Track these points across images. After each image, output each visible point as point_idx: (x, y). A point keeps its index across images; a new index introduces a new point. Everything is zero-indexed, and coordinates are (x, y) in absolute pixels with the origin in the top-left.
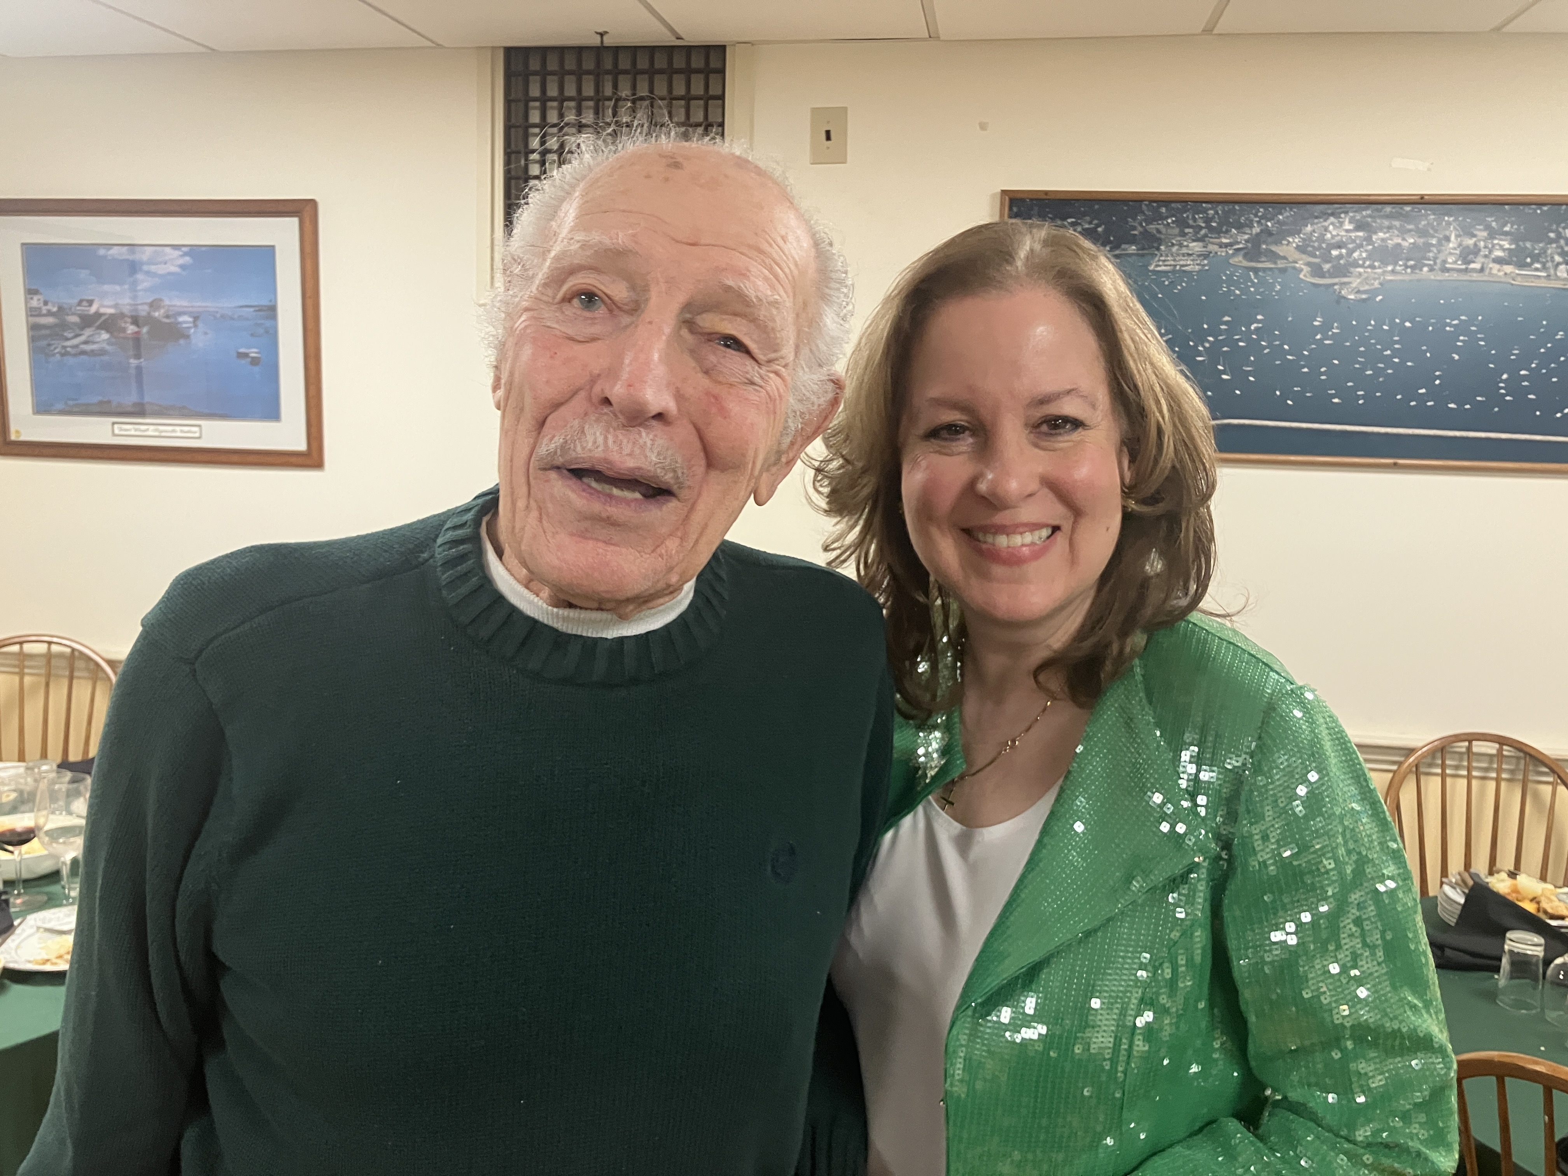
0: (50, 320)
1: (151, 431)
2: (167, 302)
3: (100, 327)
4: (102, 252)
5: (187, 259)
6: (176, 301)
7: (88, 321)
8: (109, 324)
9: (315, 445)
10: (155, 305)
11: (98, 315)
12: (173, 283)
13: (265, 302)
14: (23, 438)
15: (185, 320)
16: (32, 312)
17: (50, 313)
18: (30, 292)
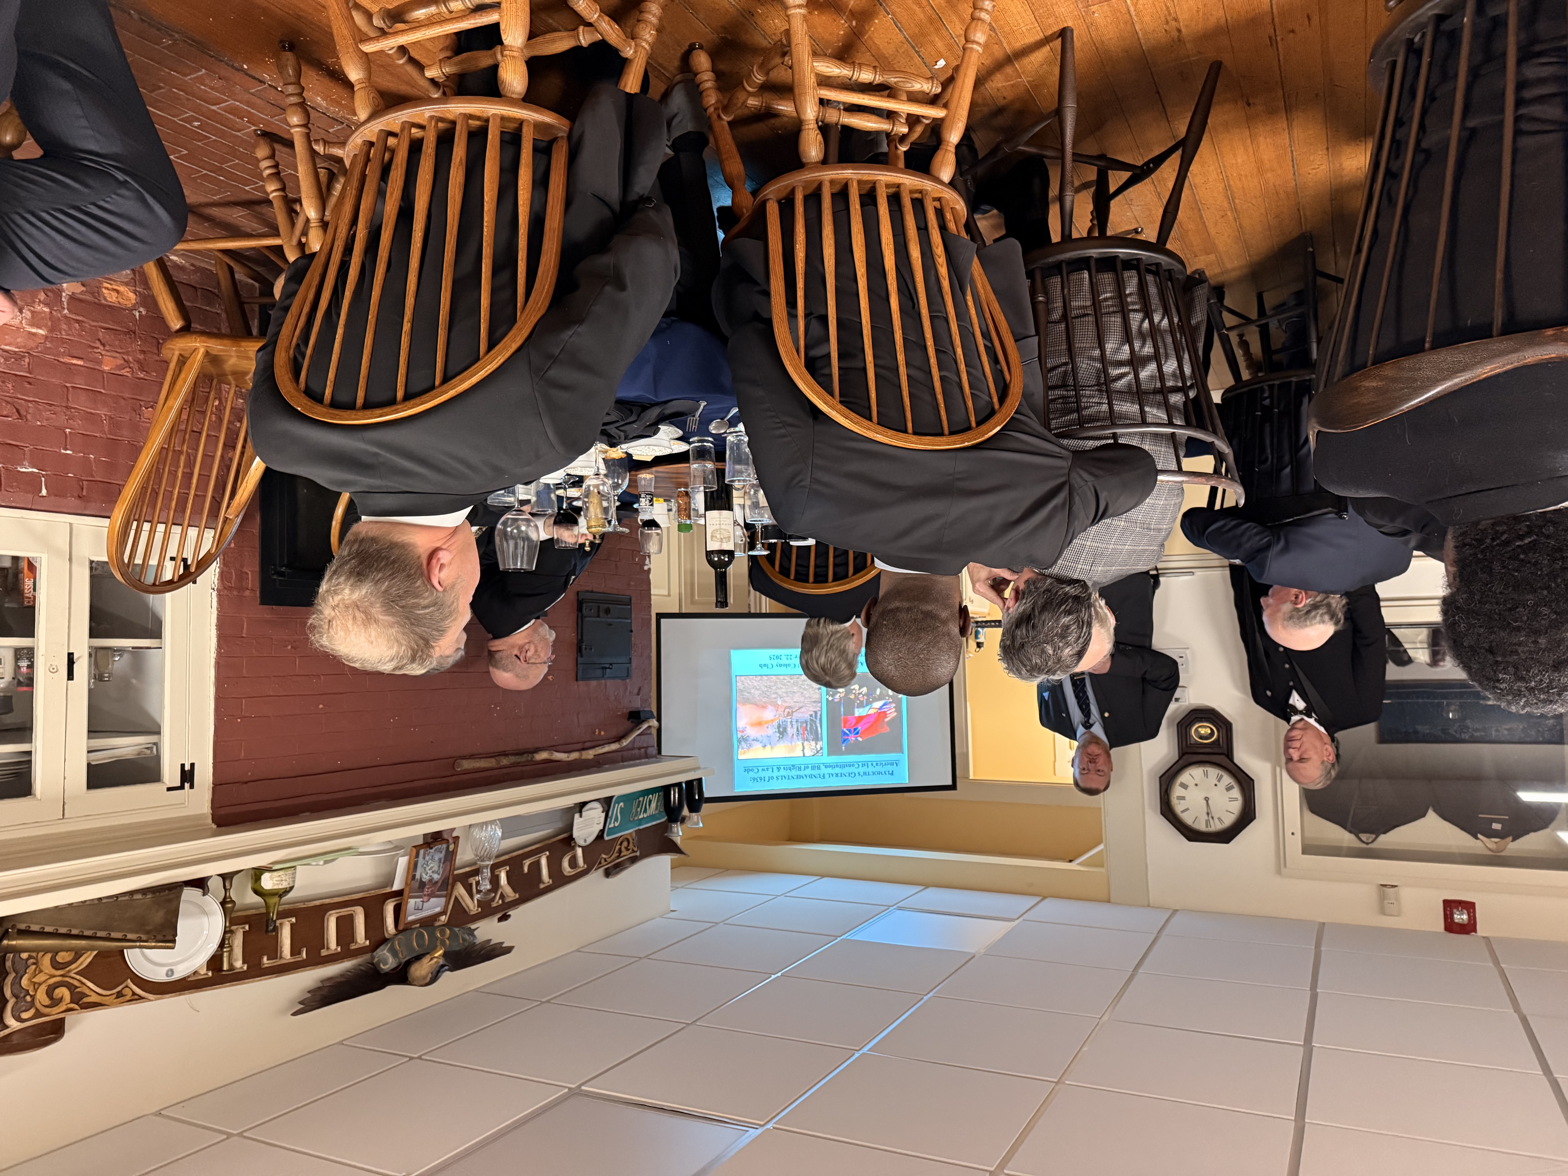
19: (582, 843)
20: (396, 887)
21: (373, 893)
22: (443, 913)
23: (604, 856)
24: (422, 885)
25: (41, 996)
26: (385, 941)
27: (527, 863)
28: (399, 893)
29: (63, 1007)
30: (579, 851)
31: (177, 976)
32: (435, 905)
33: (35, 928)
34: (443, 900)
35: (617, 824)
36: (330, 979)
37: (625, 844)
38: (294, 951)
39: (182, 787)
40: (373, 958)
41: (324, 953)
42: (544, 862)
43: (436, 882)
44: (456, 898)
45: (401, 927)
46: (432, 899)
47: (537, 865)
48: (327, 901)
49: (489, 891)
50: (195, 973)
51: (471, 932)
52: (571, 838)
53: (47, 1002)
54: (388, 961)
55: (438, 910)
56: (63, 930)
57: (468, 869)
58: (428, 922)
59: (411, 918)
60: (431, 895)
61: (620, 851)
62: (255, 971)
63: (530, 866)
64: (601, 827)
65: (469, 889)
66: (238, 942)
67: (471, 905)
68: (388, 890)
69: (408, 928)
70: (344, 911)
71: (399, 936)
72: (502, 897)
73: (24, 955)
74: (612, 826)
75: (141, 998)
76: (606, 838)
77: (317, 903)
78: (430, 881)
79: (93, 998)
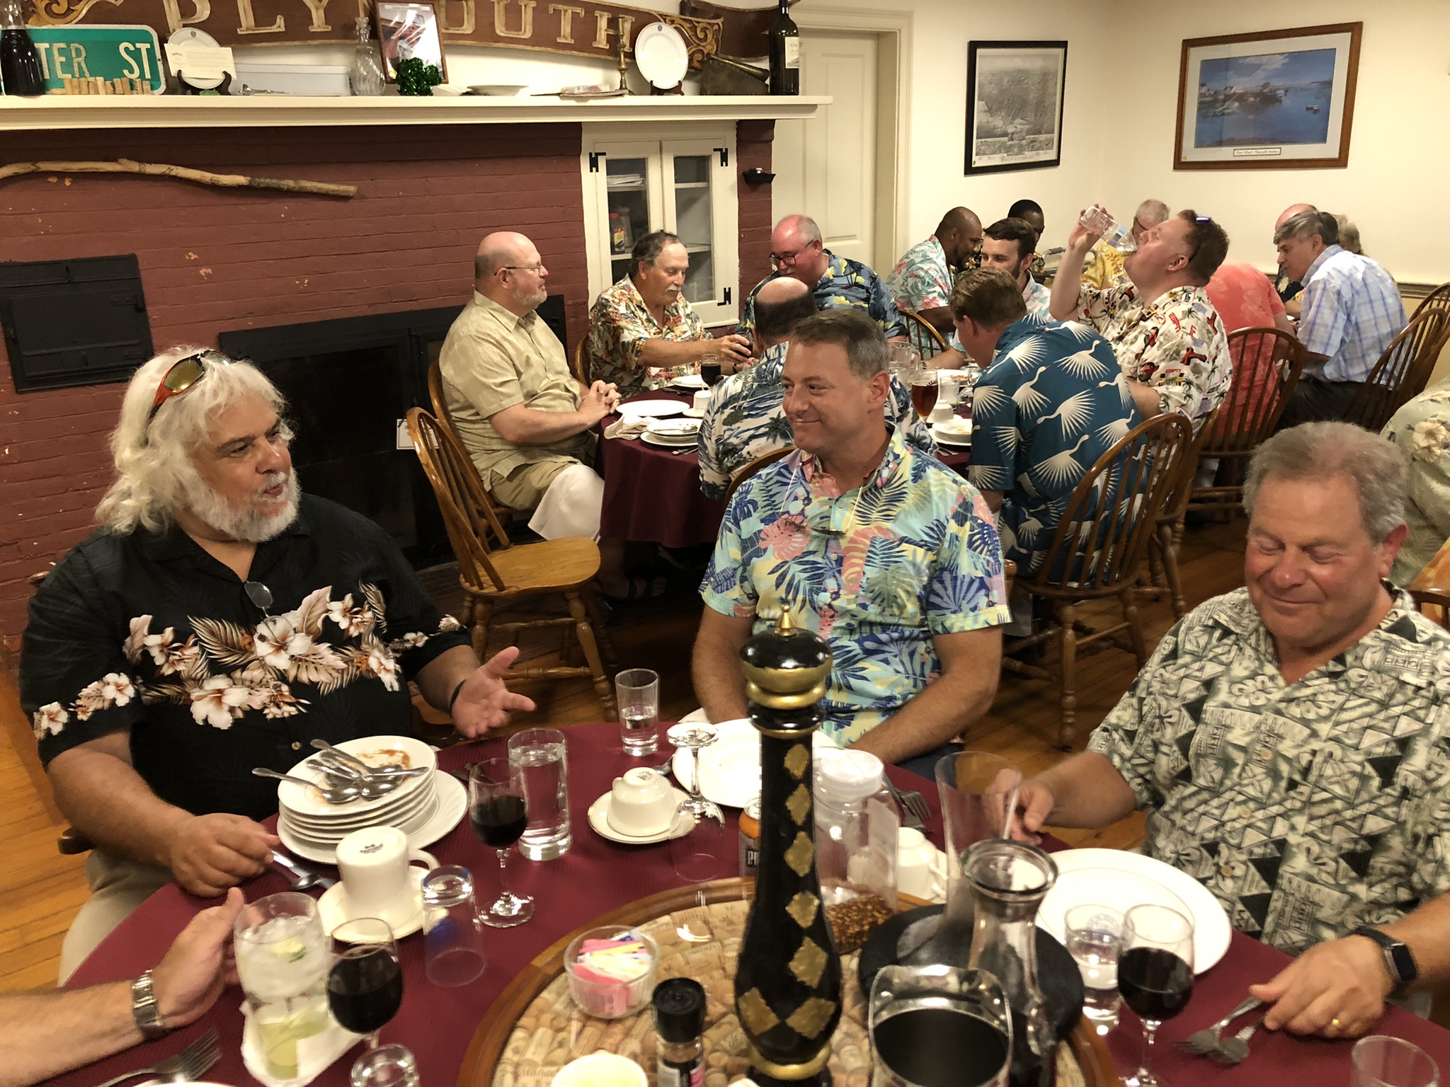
0: (1210, 99)
1: (1254, 152)
2: (1272, 84)
3: (1235, 100)
4: (1241, 61)
5: (1287, 60)
6: (1276, 83)
7: (1228, 98)
8: (1240, 98)
9: (1343, 155)
10: (1266, 86)
11: (1235, 93)
12: (1279, 73)
13: (1325, 78)
14: (1189, 159)
15: (1281, 92)
16: (1201, 95)
17: (1210, 95)
18: (1202, 85)
39: (597, 154)
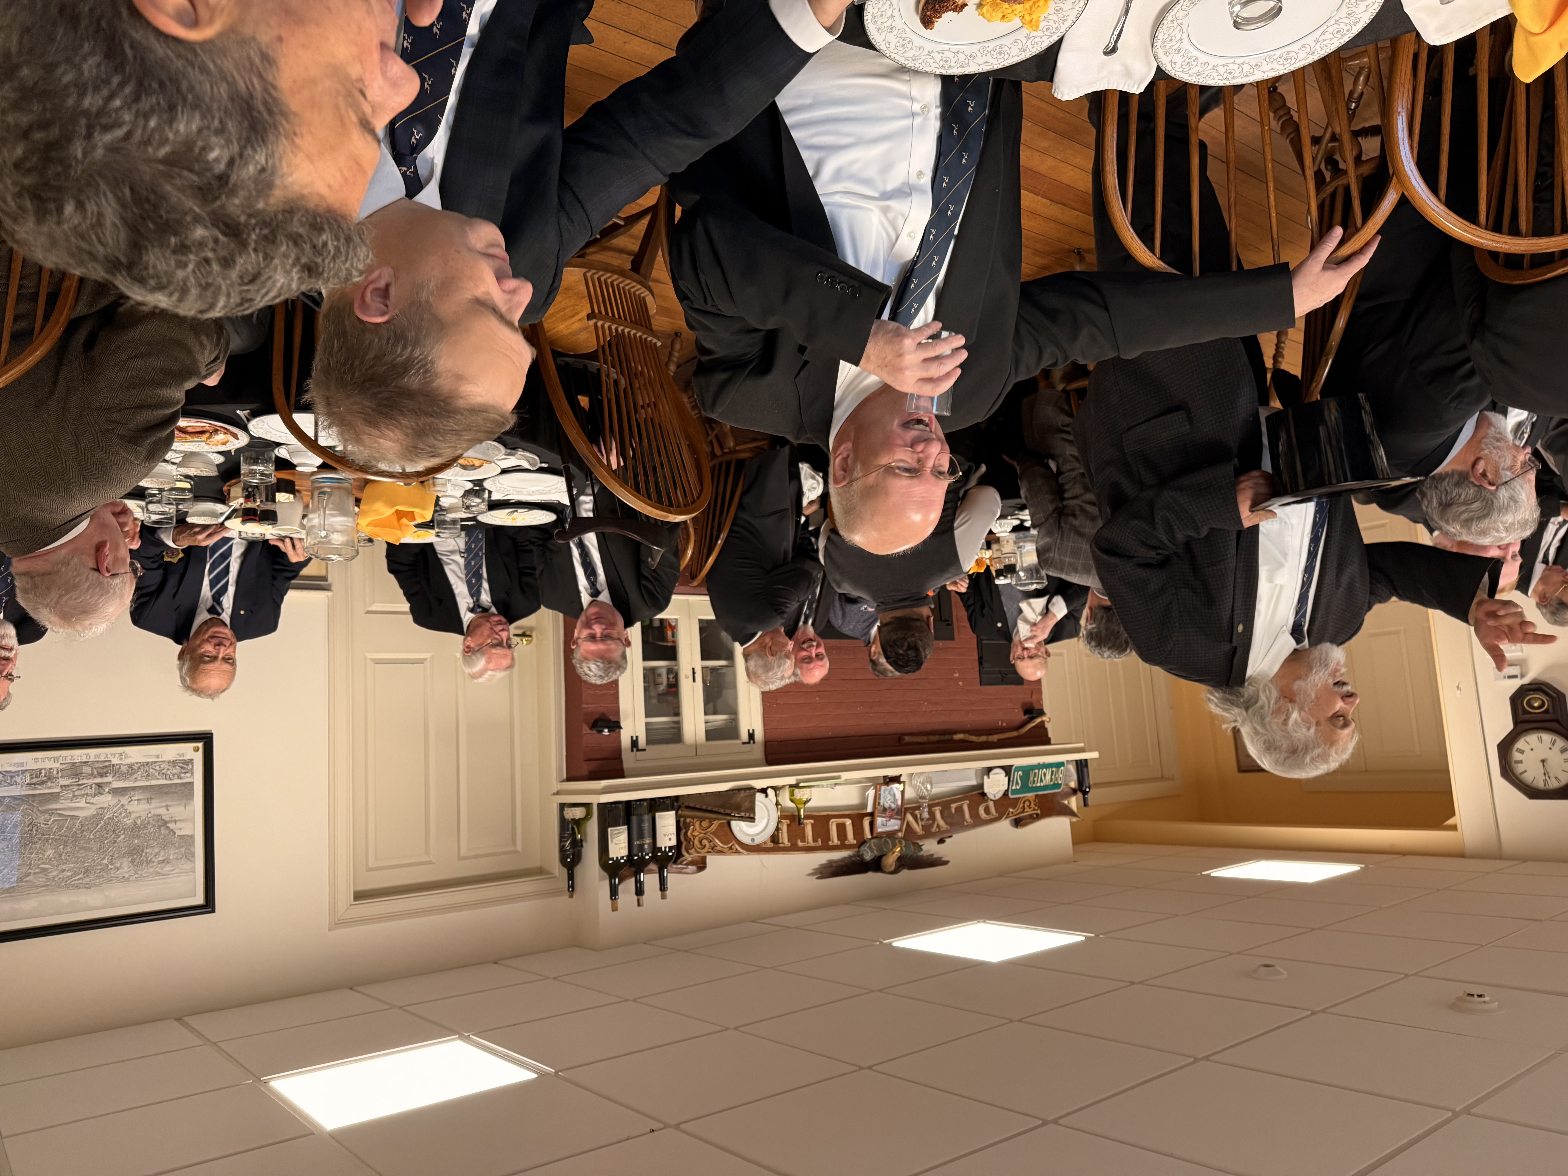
19: (993, 798)
20: (869, 809)
21: (856, 812)
22: (900, 830)
23: (1011, 810)
24: (885, 810)
25: (696, 842)
26: (864, 842)
27: (954, 806)
28: (872, 815)
29: (706, 850)
30: (991, 804)
31: (757, 842)
32: (893, 825)
33: (692, 805)
34: (899, 822)
35: (1018, 787)
36: (836, 861)
37: (1027, 803)
38: (815, 840)
39: (749, 743)
40: (859, 851)
41: (830, 843)
42: (966, 808)
43: (893, 810)
44: (908, 823)
45: (875, 835)
46: (892, 820)
47: (960, 809)
48: (830, 813)
49: (928, 819)
50: (765, 843)
51: (920, 848)
52: (984, 794)
53: (699, 846)
54: (868, 856)
55: (896, 828)
56: (704, 807)
57: (914, 805)
58: (891, 835)
59: (880, 830)
60: (891, 817)
61: (1024, 808)
62: (793, 848)
63: (956, 809)
64: (1006, 788)
65: (915, 817)
66: (785, 828)
67: (917, 828)
68: (864, 812)
69: (879, 836)
70: (840, 820)
71: (873, 841)
72: (938, 826)
73: (688, 820)
74: (1014, 788)
75: (739, 852)
76: (1011, 796)
77: (825, 813)
78: (890, 807)
79: (718, 848)
